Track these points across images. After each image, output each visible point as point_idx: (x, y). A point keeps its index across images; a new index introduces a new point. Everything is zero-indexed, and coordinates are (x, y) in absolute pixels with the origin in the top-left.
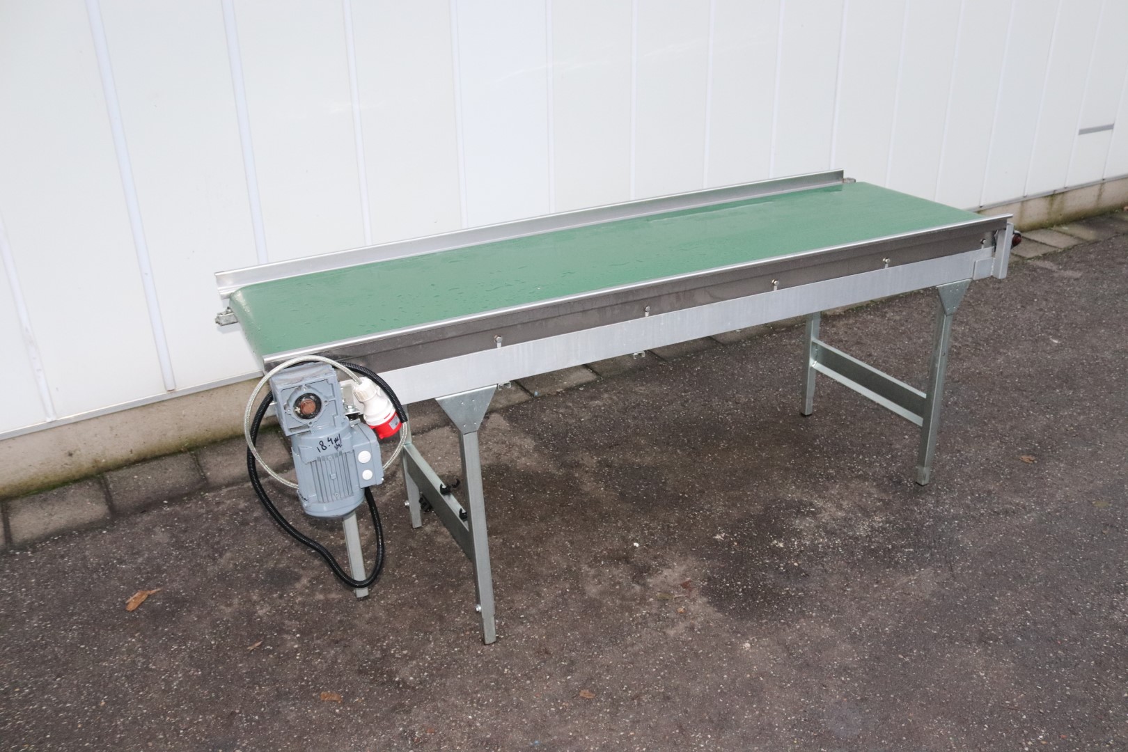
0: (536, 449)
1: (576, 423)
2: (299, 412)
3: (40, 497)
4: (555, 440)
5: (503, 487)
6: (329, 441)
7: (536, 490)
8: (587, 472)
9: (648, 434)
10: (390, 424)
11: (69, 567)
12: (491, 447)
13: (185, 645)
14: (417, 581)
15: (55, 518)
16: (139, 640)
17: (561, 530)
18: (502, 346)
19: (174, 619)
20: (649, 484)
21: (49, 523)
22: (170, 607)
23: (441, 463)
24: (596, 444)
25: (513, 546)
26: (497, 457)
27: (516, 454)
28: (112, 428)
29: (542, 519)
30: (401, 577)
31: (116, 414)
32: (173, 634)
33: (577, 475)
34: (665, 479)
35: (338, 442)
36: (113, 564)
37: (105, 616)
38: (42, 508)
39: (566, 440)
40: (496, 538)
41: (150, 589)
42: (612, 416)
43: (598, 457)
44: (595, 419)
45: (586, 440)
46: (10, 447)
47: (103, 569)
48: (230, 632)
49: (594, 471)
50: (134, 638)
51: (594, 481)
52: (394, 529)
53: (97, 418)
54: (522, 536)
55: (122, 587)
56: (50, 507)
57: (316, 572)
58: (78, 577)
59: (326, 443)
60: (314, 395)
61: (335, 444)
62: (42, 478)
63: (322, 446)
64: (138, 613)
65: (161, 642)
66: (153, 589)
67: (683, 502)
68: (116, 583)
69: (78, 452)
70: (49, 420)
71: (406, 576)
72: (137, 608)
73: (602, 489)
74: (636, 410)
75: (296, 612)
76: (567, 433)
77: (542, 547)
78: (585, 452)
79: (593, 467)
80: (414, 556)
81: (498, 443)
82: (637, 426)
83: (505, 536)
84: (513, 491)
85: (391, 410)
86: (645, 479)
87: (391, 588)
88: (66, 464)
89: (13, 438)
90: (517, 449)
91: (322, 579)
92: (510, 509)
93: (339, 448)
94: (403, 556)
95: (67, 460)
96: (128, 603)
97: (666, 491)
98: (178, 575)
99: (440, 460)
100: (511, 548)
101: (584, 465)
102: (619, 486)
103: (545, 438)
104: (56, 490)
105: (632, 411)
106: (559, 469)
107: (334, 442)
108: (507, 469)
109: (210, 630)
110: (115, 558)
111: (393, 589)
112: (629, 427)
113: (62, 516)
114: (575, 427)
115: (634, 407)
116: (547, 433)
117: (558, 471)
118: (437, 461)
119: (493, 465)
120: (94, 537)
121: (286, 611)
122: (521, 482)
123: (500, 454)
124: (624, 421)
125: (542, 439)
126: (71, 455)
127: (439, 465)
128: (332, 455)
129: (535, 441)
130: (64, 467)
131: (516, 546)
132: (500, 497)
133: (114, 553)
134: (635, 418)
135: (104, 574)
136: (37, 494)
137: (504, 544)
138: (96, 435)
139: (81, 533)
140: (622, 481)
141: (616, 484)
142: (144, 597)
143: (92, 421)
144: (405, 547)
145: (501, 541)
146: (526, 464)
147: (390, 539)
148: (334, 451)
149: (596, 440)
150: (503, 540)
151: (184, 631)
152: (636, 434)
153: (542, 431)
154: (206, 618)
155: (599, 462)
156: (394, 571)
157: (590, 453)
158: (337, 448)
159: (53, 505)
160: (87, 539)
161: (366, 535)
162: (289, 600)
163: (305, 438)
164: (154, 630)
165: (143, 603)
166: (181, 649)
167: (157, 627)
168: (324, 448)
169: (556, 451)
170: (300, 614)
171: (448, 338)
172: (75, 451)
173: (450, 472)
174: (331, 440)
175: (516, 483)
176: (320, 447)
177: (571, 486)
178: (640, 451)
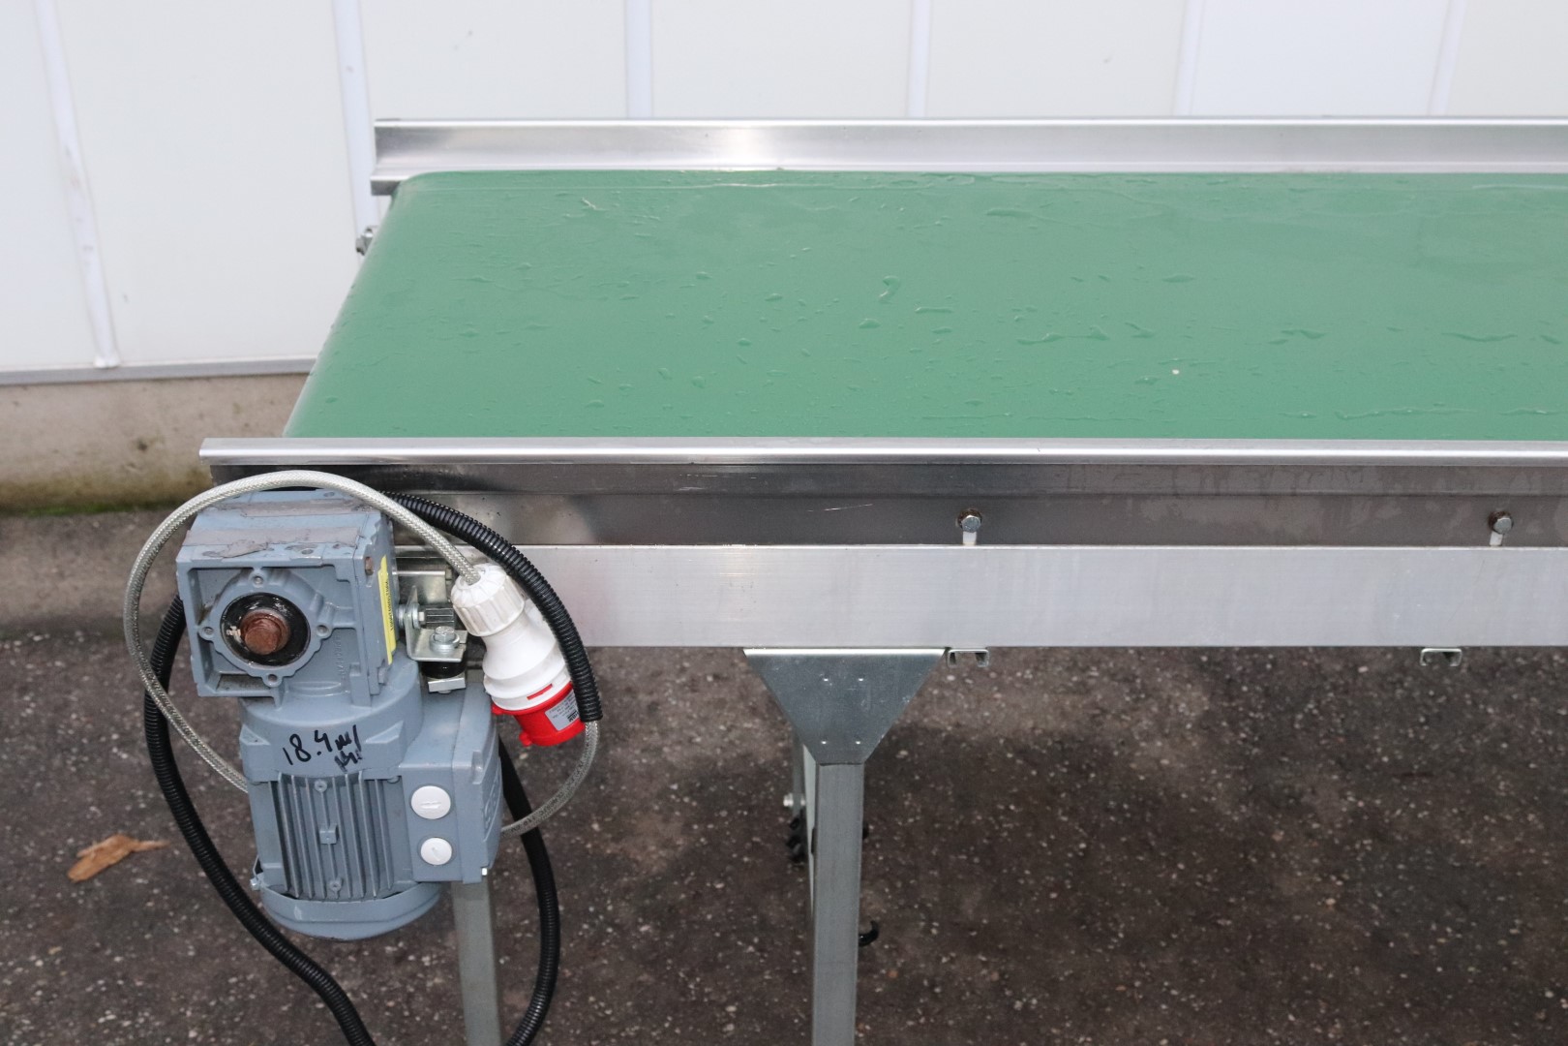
0: (1206, 724)
1: (1340, 674)
2: (238, 639)
3: (67, 525)
4: (1264, 710)
5: (1072, 812)
6: (317, 740)
7: (1151, 849)
8: (1310, 835)
9: (1527, 764)
10: (549, 713)
11: (22, 719)
12: (1092, 682)
13: (133, 1018)
14: (730, 1027)
15: (64, 585)
16: (50, 967)
17: (1166, 997)
18: (979, 542)
19: (148, 936)
20: (1470, 929)
21: (48, 595)
22: (158, 899)
23: (947, 693)
24: (1370, 755)
25: (1018, 1005)
26: (1094, 716)
27: (1146, 723)
28: (237, 409)
29: (1130, 945)
30: (698, 1002)
31: (251, 381)
32: (124, 978)
33: (1278, 836)
34: (1523, 927)
35: (348, 749)
36: (109, 740)
37: (19, 876)
38: (54, 550)
39: (1293, 721)
40: (985, 964)
41: (143, 837)
42: (1447, 681)
43: (1358, 798)
44: (1398, 675)
45: (1347, 735)
46: (16, 404)
47: (82, 751)
48: (242, 1018)
49: (1332, 837)
50: (42, 958)
51: (1319, 870)
52: (749, 853)
53: (208, 379)
54: (1055, 981)
55: (93, 809)
56: (70, 555)
57: (511, 916)
58: (24, 753)
59: (309, 745)
60: (286, 602)
61: (336, 752)
62: (77, 485)
63: (299, 748)
64: (88, 891)
65: (89, 989)
66: (150, 838)
67: (1545, 1021)
68: (86, 793)
69: (158, 445)
70: (100, 363)
71: (711, 1002)
72: (91, 879)
73: (1331, 901)
74: (1524, 681)
75: (412, 1015)
76: (1306, 699)
77: (1091, 1034)
78: (1332, 771)
79: (1331, 825)
80: (760, 948)
81: (1113, 676)
82: (1507, 732)
83: (1011, 967)
84: (1091, 834)
85: (555, 675)
86: (1465, 907)
87: (660, 1025)
88: (132, 465)
89: (24, 386)
90: (1155, 709)
91: (516, 941)
92: (1058, 887)
93: (351, 766)
94: (733, 937)
95: (135, 456)
96: (80, 859)
97: (1510, 966)
98: (220, 818)
99: (949, 686)
100: (1011, 1006)
101: (1310, 809)
102: (1381, 907)
103: (1241, 695)
104: (101, 517)
105: (1510, 683)
106: (1241, 802)
107: (334, 745)
108: (1105, 761)
109: (205, 997)
110: (119, 727)
111: (665, 1032)
112: (1482, 726)
113: (80, 584)
114: (1334, 688)
115: (1519, 671)
116: (1252, 682)
117: (1235, 808)
118: (941, 685)
119: (1073, 739)
120: (109, 658)
121: (391, 1004)
122: (1124, 812)
123: (1104, 712)
124: (1475, 704)
125: (1231, 699)
126: (143, 447)
127: (942, 698)
128: (328, 779)
129: (1213, 697)
130: (128, 472)
131: (1026, 1006)
132: (1049, 842)
133: (125, 714)
134: (1509, 705)
135: (75, 764)
136: (62, 515)
137: (998, 989)
138: (201, 416)
139: (89, 638)
140: (1395, 894)
141: (1375, 899)
142: (120, 853)
143: (196, 383)
144: (750, 915)
145: (995, 976)
146: (1157, 761)
147: (723, 879)
148: (335, 771)
149: (1374, 744)
150: (1002, 975)
151: (152, 978)
152: (1494, 757)
153: (1242, 674)
154: (213, 958)
155: (1356, 813)
156: (691, 975)
157: (1343, 778)
158: (343, 765)
159: (78, 553)
160: (94, 658)
161: (675, 847)
162: (413, 976)
163: (259, 712)
164: (96, 950)
165: (110, 867)
166: (119, 1027)
167: (104, 946)
168: (304, 756)
169: (1254, 744)
170: (418, 1025)
171: (792, 496)
172: (152, 442)
173: (958, 725)
174: (325, 737)
175: (1108, 811)
176: (292, 751)
177: (1249, 867)
178: (1485, 812)
